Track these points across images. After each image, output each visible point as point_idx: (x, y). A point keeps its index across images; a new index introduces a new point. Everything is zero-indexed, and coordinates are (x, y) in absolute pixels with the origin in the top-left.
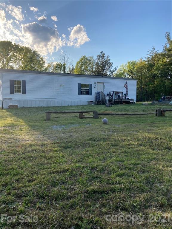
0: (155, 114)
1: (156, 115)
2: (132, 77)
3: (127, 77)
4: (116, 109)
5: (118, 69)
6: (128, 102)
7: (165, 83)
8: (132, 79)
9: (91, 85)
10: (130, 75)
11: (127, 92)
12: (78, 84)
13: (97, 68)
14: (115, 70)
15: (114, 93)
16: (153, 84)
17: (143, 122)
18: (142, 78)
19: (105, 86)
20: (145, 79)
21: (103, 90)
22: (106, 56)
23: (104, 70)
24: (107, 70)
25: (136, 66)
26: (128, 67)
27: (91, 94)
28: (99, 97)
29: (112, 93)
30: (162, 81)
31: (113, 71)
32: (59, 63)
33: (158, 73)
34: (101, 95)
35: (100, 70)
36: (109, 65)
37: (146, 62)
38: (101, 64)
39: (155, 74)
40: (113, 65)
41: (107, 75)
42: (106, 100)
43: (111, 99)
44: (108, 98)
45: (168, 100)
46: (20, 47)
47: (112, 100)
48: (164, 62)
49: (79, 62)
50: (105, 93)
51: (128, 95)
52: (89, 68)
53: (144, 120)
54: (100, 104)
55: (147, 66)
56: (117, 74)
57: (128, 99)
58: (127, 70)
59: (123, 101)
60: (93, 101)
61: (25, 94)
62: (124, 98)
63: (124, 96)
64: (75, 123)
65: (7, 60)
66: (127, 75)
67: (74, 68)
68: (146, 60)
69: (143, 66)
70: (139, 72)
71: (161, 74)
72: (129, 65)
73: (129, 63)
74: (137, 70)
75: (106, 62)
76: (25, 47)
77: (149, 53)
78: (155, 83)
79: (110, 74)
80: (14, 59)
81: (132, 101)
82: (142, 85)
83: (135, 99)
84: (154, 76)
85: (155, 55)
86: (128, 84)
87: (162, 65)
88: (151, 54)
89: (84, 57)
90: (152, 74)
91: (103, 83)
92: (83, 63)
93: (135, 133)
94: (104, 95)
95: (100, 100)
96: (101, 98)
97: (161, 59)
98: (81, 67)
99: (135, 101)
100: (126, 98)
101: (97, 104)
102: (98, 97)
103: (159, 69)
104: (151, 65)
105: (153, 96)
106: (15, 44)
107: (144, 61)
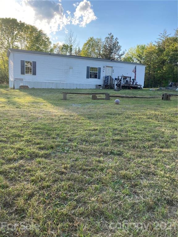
0: (161, 98)
1: (163, 98)
2: (141, 62)
3: (135, 61)
4: (124, 93)
5: (126, 52)
6: (136, 87)
7: (174, 69)
8: (140, 64)
9: (100, 69)
10: (138, 60)
11: (135, 77)
12: (87, 67)
13: (105, 51)
14: (123, 53)
15: (123, 78)
16: (162, 70)
17: (150, 104)
18: (150, 64)
19: (113, 70)
20: (154, 65)
21: (112, 74)
22: (115, 39)
23: (112, 53)
24: (115, 54)
25: (145, 51)
26: (137, 51)
27: (99, 78)
28: (108, 82)
29: (120, 78)
30: (171, 68)
31: (121, 55)
32: (65, 44)
33: (167, 59)
34: (109, 79)
35: (107, 53)
36: (117, 48)
37: (156, 46)
38: (109, 47)
39: (164, 60)
40: (121, 49)
41: (114, 59)
42: (114, 84)
43: (119, 83)
44: (116, 83)
45: (175, 86)
46: (25, 26)
47: (120, 85)
48: (175, 47)
49: (86, 44)
50: (114, 77)
51: (136, 80)
52: (96, 51)
53: (151, 102)
54: (108, 88)
55: (157, 51)
56: (125, 58)
57: (136, 84)
58: (136, 54)
59: (130, 86)
60: (101, 85)
61: (36, 75)
62: (132, 83)
63: (132, 81)
64: (90, 103)
65: (12, 39)
66: (135, 59)
67: (81, 50)
68: (156, 44)
69: (153, 51)
70: (148, 56)
71: (171, 60)
72: (138, 49)
73: (138, 46)
74: (146, 55)
75: (114, 45)
76: (31, 26)
77: (160, 37)
78: (163, 70)
79: (117, 58)
80: (20, 38)
81: (140, 87)
82: (151, 71)
83: (143, 85)
84: (163, 62)
85: (166, 40)
86: (136, 69)
87: (173, 51)
88: (162, 39)
89: (91, 39)
90: (161, 59)
91: (112, 67)
92: (90, 45)
93: (144, 111)
94: (113, 79)
95: (108, 85)
96: (109, 82)
97: (171, 44)
98: (88, 49)
99: (142, 87)
100: (134, 83)
101: (105, 88)
102: (106, 81)
103: (169, 55)
104: (161, 51)
105: (161, 83)
106: (20, 22)
107: (154, 45)
